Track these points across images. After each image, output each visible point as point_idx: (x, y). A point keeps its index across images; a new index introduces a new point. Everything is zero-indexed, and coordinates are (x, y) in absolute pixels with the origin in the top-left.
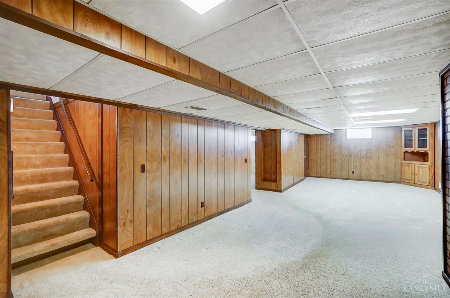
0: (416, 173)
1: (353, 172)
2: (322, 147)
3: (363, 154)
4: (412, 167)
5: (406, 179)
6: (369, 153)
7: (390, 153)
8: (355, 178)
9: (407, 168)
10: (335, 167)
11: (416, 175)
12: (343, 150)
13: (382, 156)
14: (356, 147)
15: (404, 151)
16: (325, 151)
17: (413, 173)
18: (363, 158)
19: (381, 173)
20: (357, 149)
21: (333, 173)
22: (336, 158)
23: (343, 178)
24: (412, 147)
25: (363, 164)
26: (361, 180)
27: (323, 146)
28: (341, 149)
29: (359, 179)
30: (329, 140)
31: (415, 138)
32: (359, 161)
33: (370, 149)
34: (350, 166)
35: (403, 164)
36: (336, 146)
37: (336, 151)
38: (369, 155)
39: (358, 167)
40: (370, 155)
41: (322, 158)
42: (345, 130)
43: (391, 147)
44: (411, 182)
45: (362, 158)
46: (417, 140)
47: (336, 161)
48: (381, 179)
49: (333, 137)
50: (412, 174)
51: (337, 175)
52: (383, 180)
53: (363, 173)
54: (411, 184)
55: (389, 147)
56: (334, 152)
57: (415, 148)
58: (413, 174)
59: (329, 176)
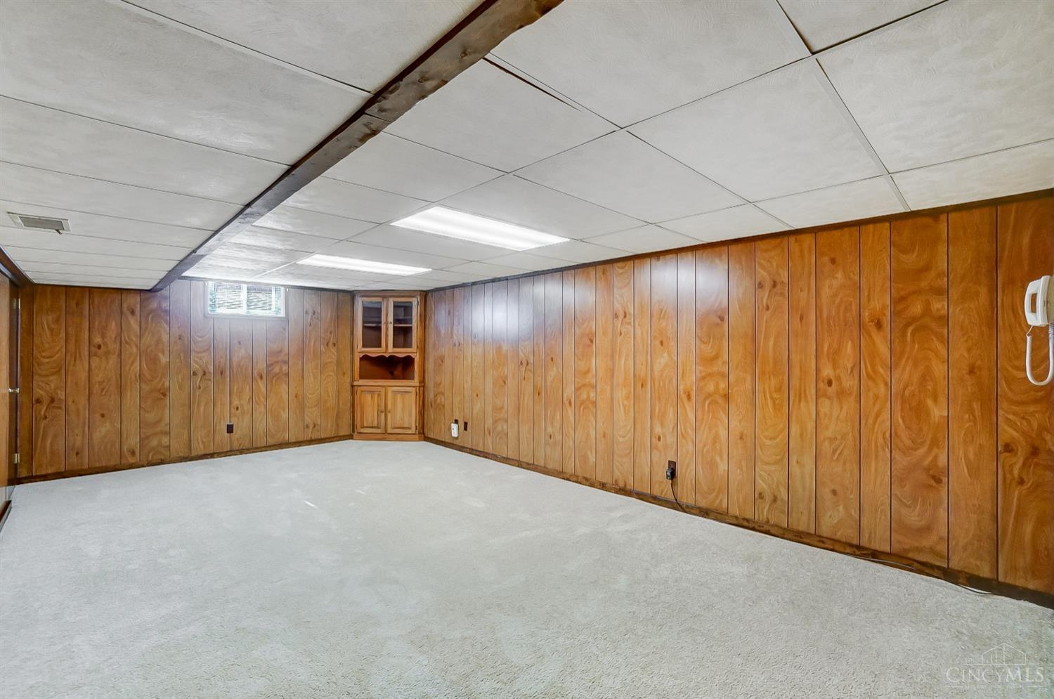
0: (389, 407)
1: (230, 429)
2: (98, 340)
3: (261, 366)
4: (379, 395)
5: (365, 425)
6: (277, 362)
7: (329, 360)
8: (236, 446)
9: (369, 397)
10: (160, 421)
11: (390, 412)
12: (193, 354)
13: (310, 371)
14: (239, 343)
15: (362, 355)
16: (113, 359)
17: (383, 408)
18: (261, 377)
19: (308, 420)
20: (243, 351)
21: (154, 442)
22: (167, 384)
23: (194, 454)
24: (380, 346)
25: (262, 399)
26: (257, 448)
27: (103, 337)
28: (187, 351)
29: (250, 446)
30: (133, 312)
31: (387, 323)
32: (247, 390)
33: (281, 351)
34: (218, 410)
35: (359, 388)
36: (165, 338)
37: (164, 359)
38: (277, 369)
39: (246, 408)
40: (281, 369)
41: (96, 388)
42: (201, 283)
43: (331, 344)
44: (379, 431)
45: (258, 378)
46: (391, 327)
47: (164, 395)
48: (309, 434)
49: (154, 305)
50: (380, 412)
51: (168, 447)
52: (313, 438)
53: (261, 426)
54: (380, 436)
55: (327, 344)
56: (154, 360)
57: (388, 347)
58: (382, 412)
59: (132, 460)
